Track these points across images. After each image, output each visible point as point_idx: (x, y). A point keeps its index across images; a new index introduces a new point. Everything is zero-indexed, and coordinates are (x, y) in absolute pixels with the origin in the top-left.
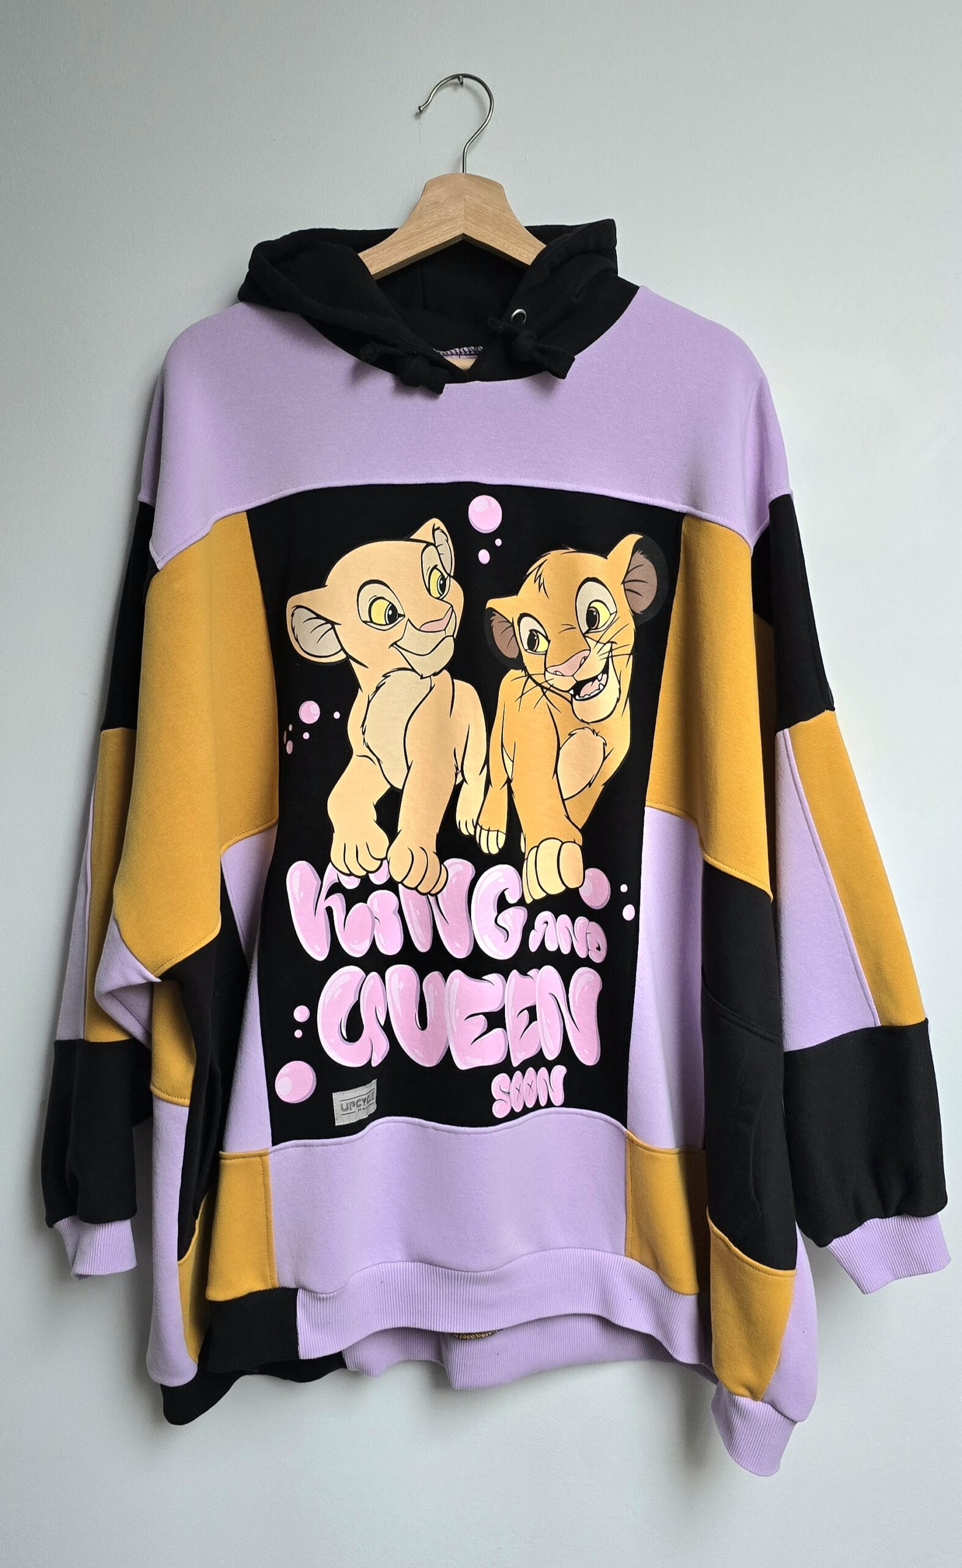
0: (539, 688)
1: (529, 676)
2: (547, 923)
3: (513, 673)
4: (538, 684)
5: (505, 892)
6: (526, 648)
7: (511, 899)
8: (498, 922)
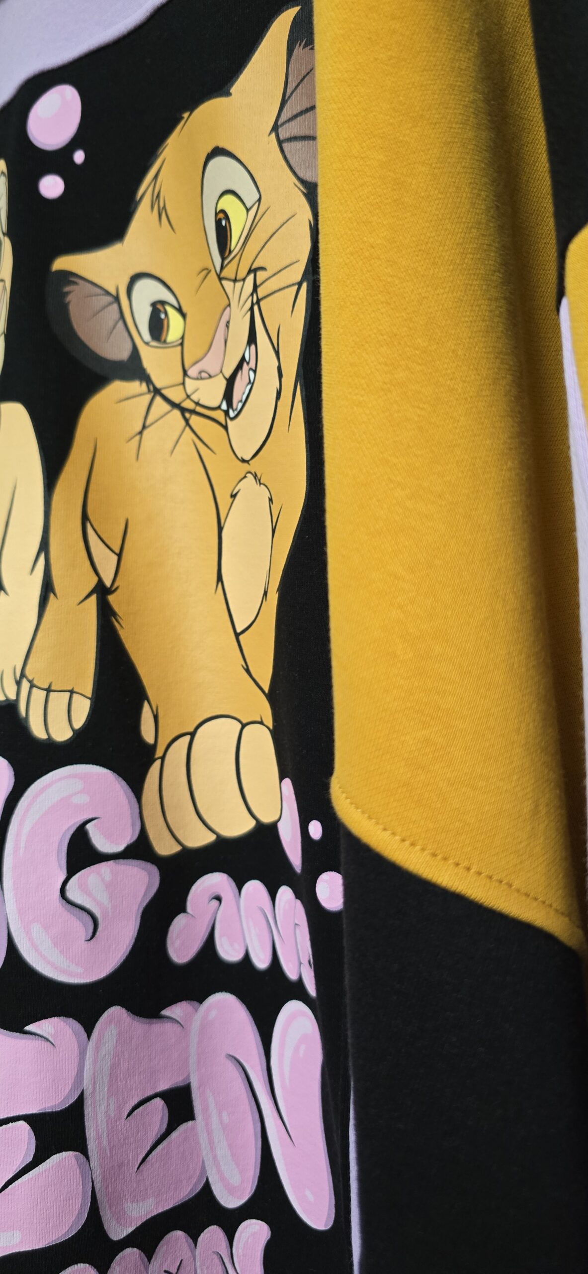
0: (177, 413)
1: (157, 392)
2: (219, 899)
3: (117, 388)
4: (174, 405)
5: (89, 827)
6: (147, 336)
7: (101, 842)
8: (70, 895)
